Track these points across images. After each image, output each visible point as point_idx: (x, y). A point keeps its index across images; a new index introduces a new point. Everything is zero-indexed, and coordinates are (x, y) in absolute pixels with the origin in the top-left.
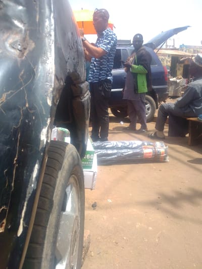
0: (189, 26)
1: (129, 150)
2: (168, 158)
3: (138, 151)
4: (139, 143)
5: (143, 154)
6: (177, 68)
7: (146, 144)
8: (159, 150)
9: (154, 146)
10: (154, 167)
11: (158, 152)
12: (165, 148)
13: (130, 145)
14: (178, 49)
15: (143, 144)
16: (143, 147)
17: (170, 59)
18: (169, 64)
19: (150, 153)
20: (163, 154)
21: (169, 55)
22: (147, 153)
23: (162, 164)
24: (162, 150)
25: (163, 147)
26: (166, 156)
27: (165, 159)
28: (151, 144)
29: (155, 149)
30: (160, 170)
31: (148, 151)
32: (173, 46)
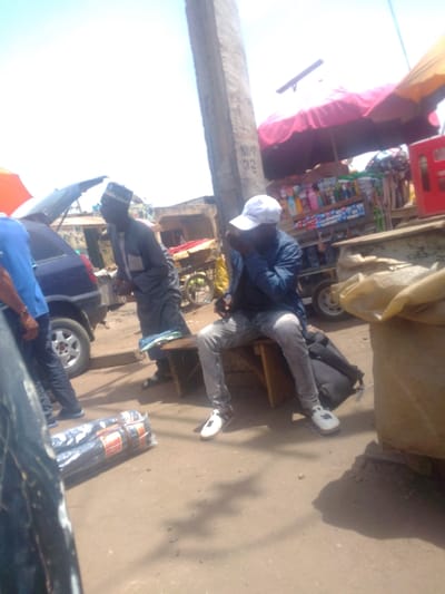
0: (105, 177)
1: (70, 453)
2: (153, 437)
3: (91, 445)
4: (87, 428)
5: (103, 449)
6: (101, 250)
7: (103, 424)
8: (132, 427)
9: (121, 423)
10: (135, 469)
11: (133, 432)
12: (142, 419)
13: (68, 440)
14: (91, 215)
15: (97, 428)
16: (98, 433)
17: (81, 235)
18: (83, 244)
19: (117, 441)
20: (142, 433)
21: (77, 228)
22: (111, 445)
23: (146, 454)
24: (139, 426)
25: (137, 419)
26: (149, 435)
27: (149, 442)
28: (113, 420)
29: (123, 428)
30: (149, 470)
31: (111, 439)
32: (78, 207)
